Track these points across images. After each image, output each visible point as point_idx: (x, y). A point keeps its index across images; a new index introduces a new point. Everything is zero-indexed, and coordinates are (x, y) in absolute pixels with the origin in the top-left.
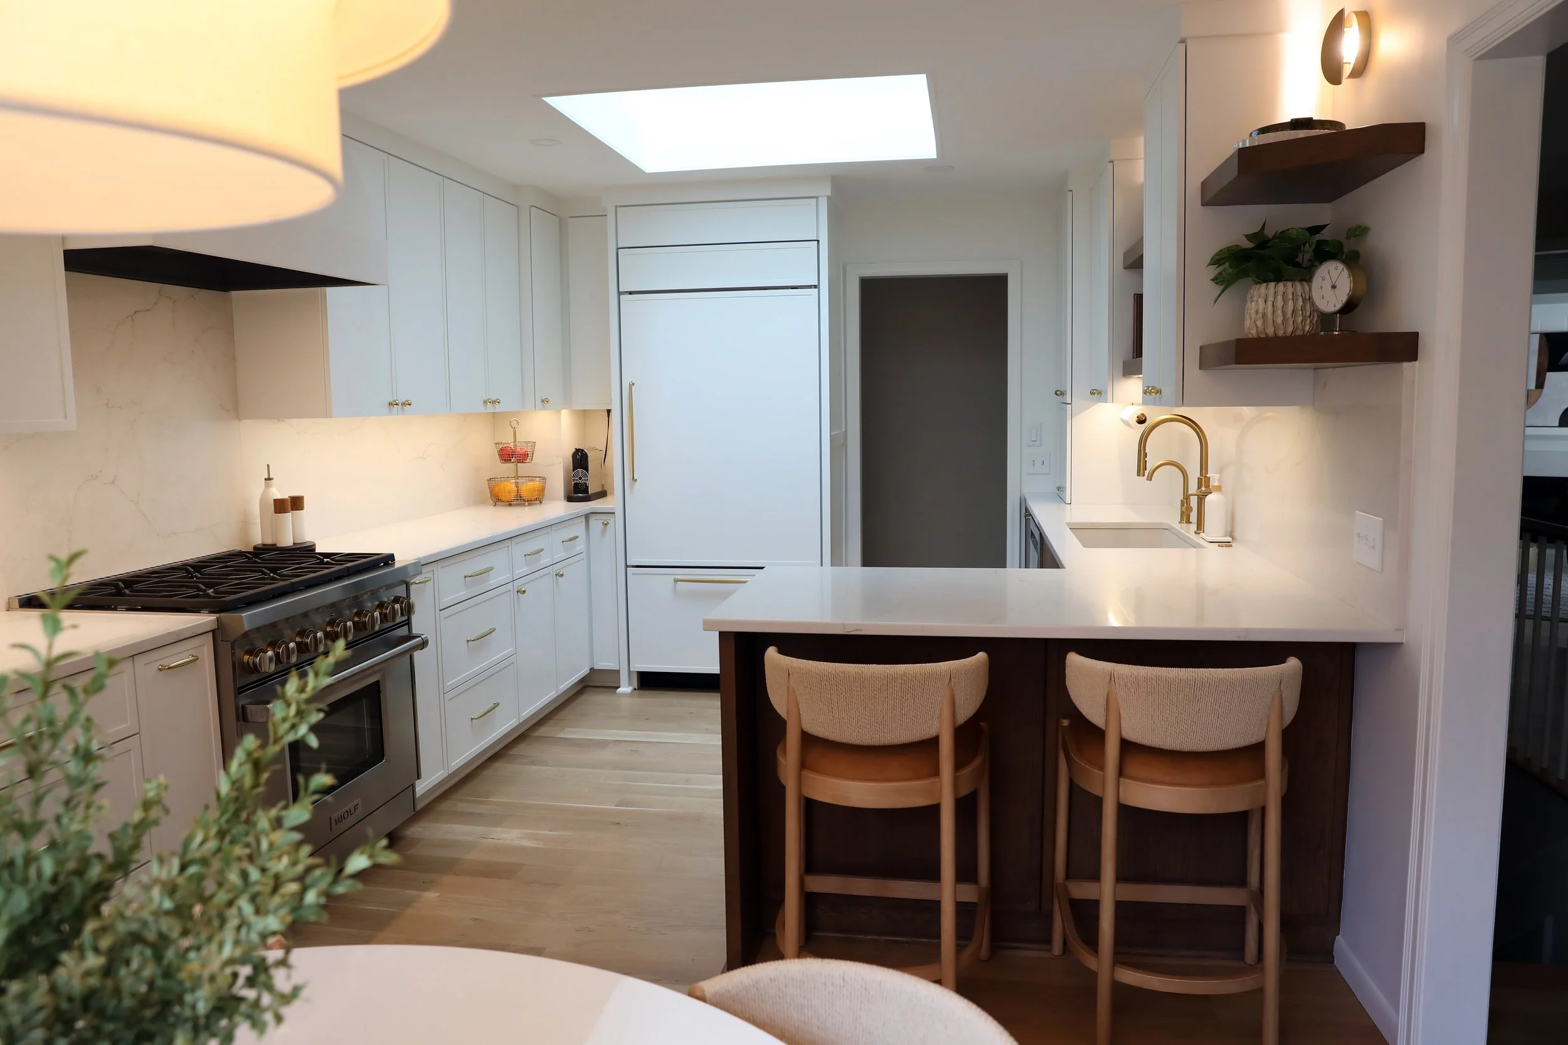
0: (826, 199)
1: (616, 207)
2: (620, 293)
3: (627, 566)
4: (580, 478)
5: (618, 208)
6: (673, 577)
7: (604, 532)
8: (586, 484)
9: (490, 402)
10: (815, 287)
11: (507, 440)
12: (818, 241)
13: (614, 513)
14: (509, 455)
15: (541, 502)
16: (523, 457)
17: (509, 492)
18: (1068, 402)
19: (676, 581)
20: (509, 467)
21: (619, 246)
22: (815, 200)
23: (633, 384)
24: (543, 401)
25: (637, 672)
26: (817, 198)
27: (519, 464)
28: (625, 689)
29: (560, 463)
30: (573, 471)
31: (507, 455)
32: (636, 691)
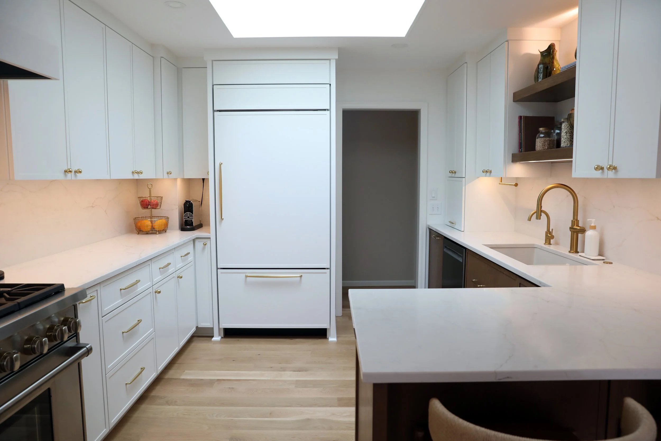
0: (335, 61)
1: (212, 61)
2: (214, 111)
3: (217, 269)
4: (188, 217)
5: (214, 62)
6: (245, 274)
7: (204, 249)
8: (192, 220)
9: (136, 173)
10: (328, 110)
11: (146, 195)
12: (330, 85)
13: (210, 238)
14: (147, 204)
15: (166, 232)
16: (156, 206)
17: (147, 226)
18: (463, 177)
19: (247, 277)
20: (146, 212)
21: (214, 83)
22: (329, 61)
23: (222, 164)
24: (168, 173)
25: (223, 328)
26: (330, 60)
27: (153, 210)
28: (217, 338)
29: (177, 209)
30: (184, 213)
31: (145, 204)
32: (223, 339)
